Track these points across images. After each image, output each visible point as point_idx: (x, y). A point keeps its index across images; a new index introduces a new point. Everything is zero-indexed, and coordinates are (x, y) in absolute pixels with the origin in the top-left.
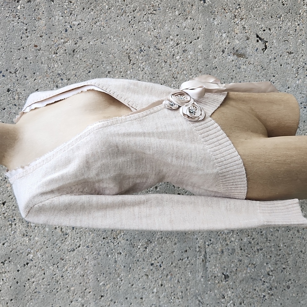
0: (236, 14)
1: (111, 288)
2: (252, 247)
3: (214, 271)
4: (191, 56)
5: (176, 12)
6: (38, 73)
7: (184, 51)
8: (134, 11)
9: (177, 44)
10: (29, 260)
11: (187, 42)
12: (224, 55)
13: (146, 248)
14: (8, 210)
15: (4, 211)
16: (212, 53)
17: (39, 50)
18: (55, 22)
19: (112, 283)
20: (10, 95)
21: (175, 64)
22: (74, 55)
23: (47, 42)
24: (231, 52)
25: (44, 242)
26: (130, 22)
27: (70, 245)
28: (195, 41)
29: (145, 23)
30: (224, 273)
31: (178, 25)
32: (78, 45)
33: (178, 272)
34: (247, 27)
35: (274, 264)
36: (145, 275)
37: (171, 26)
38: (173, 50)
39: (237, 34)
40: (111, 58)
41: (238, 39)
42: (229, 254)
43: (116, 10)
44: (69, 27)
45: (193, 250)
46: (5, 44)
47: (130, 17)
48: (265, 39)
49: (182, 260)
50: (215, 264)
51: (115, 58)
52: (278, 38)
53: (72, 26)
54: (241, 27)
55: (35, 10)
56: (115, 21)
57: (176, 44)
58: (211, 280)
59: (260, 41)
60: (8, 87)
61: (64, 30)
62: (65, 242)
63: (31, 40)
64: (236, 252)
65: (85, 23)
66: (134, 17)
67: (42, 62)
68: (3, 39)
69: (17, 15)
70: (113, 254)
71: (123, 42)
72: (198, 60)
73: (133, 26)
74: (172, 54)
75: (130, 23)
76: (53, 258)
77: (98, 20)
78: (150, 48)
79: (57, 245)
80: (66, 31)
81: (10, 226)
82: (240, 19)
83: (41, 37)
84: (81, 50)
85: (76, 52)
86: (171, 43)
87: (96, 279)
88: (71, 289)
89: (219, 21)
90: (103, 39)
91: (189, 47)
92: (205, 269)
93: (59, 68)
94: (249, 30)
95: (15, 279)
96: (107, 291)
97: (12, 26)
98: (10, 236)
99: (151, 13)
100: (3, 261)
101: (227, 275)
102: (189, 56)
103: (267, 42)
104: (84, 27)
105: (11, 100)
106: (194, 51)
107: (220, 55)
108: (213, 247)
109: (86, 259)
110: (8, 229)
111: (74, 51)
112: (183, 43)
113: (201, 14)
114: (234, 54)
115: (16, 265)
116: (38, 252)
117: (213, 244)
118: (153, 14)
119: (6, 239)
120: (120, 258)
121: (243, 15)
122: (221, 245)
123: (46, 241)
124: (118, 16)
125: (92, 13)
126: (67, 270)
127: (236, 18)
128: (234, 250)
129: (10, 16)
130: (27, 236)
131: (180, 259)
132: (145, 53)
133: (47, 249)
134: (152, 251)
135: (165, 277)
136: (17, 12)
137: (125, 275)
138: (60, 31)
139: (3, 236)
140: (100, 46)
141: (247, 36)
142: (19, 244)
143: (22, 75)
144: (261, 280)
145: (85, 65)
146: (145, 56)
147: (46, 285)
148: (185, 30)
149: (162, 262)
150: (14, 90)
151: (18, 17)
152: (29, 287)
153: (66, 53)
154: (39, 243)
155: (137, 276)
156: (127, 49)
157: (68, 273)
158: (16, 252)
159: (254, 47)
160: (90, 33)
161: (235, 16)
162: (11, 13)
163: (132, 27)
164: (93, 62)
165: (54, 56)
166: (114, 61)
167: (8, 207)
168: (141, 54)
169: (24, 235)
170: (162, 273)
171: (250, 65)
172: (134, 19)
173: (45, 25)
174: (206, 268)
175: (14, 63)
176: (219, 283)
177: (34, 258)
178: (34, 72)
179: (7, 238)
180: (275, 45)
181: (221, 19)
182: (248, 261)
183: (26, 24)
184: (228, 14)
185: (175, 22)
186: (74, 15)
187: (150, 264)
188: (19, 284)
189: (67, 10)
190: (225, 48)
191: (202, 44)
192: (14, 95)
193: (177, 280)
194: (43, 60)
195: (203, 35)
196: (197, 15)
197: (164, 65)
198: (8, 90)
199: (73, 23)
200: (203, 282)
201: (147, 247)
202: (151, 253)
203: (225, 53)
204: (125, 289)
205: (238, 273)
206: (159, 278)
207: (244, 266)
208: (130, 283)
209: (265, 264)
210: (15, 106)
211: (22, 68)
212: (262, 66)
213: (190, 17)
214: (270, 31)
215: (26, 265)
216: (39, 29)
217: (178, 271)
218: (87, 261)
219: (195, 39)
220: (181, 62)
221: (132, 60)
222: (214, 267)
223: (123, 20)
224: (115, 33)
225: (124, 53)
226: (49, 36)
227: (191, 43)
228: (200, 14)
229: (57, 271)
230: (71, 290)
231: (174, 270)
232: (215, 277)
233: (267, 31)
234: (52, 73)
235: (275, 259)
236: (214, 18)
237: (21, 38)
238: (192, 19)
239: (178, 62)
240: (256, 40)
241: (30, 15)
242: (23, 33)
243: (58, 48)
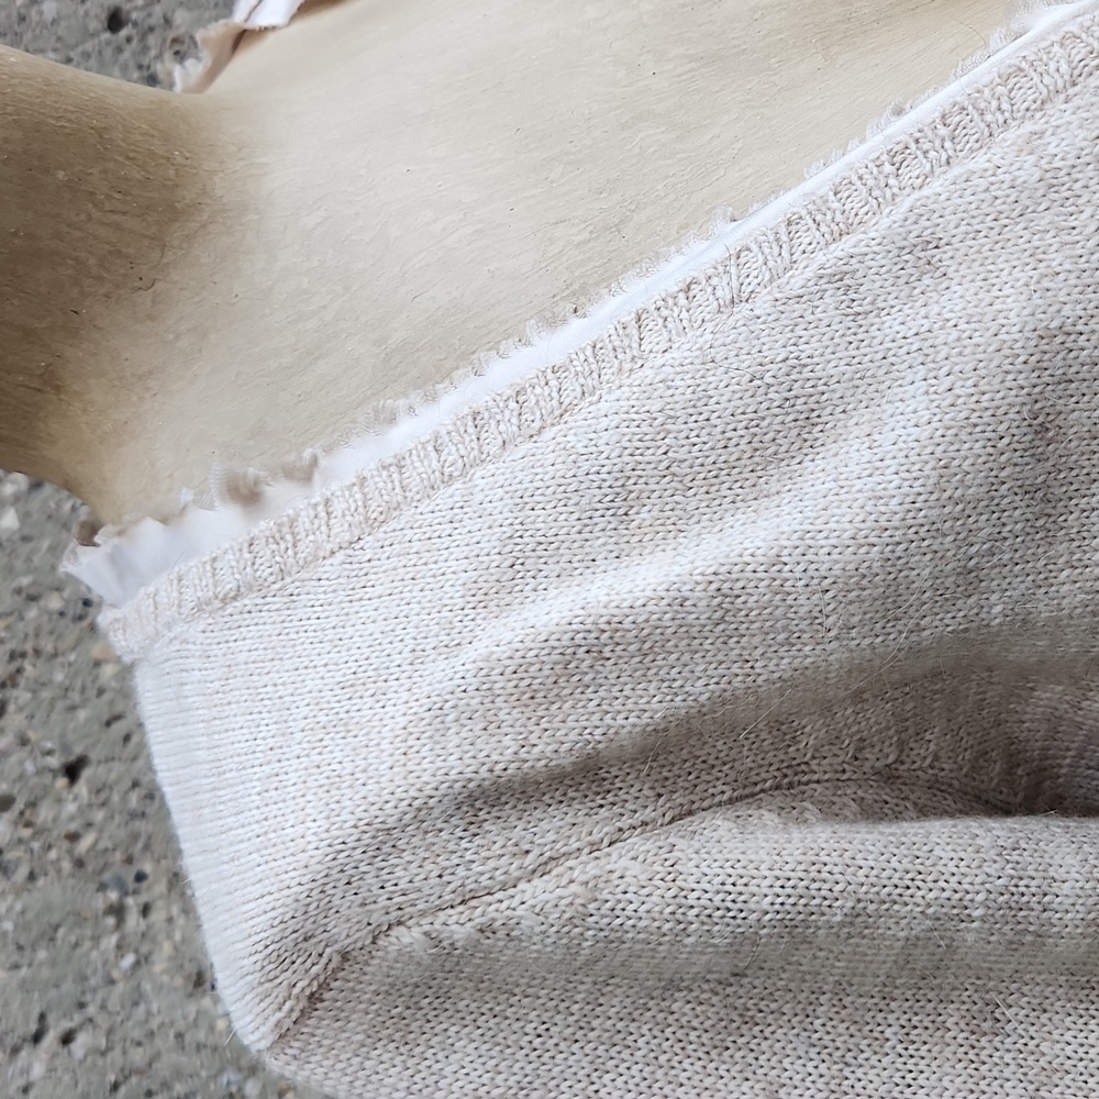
14: (99, 816)
15: (72, 818)
20: (127, 54)
98: (112, 982)
110: (96, 939)
139: (68, 987)
142: (165, 1042)
150: (152, 21)
167: (103, 796)
192: (153, 53)
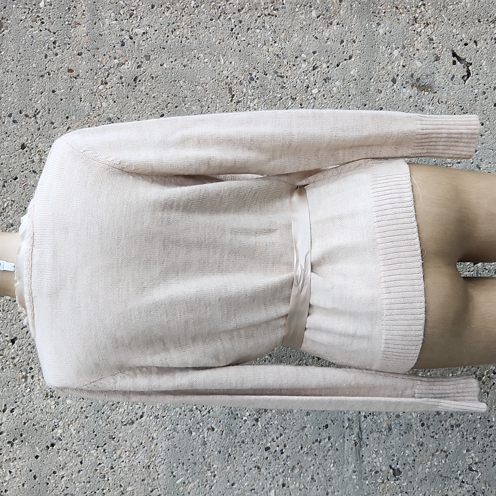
0: (417, 15)
1: (195, 489)
2: (441, 422)
3: (376, 463)
4: (338, 88)
5: (313, 12)
6: (74, 117)
7: (325, 80)
8: (239, 11)
9: (314, 68)
10: (55, 439)
11: (331, 64)
12: (395, 87)
13: (257, 420)
16: (375, 83)
17: (75, 78)
18: (103, 29)
19: (198, 481)
21: (309, 103)
22: (136, 86)
23: (89, 64)
24: (408, 82)
25: (82, 408)
26: (232, 30)
27: (126, 413)
28: (345, 62)
29: (258, 31)
30: (393, 467)
31: (317, 35)
32: (142, 69)
33: (312, 464)
34: (436, 38)
35: (481, 451)
36: (255, 467)
37: (304, 37)
38: (306, 77)
39: (418, 50)
40: (200, 92)
41: (419, 59)
42: (402, 433)
43: (209, 10)
44: (127, 37)
45: (338, 425)
46: (17, 66)
47: (233, 21)
48: (467, 60)
49: (320, 442)
50: (376, 450)
51: (207, 92)
52: (490, 57)
53: (132, 36)
54: (426, 39)
55: (69, 9)
56: (206, 28)
57: (312, 68)
58: (369, 478)
59: (458, 63)
60: (23, 140)
61: (118, 43)
62: (117, 409)
63: (63, 61)
64: (414, 429)
65: (156, 31)
66: (241, 22)
67: (81, 98)
68: (15, 59)
69: (38, 16)
70: (201, 430)
71: (220, 64)
72: (350, 96)
73: (238, 36)
74: (304, 86)
75: (233, 32)
76: (96, 435)
77: (178, 26)
78: (266, 75)
79: (103, 413)
80: (123, 45)
81: (23, 380)
82: (424, 24)
83: (79, 54)
84: (148, 78)
85: (140, 81)
86: (304, 66)
87: (170, 474)
88: (127, 490)
89: (388, 28)
90: (186, 60)
91: (334, 72)
92: (360, 458)
93: (110, 108)
94: (440, 43)
95: (31, 471)
96: (189, 493)
97: (30, 36)
99: (269, 14)
100: (11, 440)
101: (398, 469)
102: (335, 89)
103: (471, 64)
104: (154, 38)
105: (27, 164)
106: (344, 80)
107: (389, 87)
108: (373, 420)
109: (153, 438)
111: (135, 80)
112: (325, 66)
113: (355, 16)
114: (412, 86)
115: (32, 447)
116: (71, 425)
117: (373, 415)
118: (273, 16)
119: (16, 402)
120: (211, 438)
121: (430, 18)
122: (388, 417)
123: (85, 406)
124: (212, 20)
125: (167, 14)
126: (120, 457)
127: (416, 22)
128: (409, 426)
129: (26, 18)
130: (52, 397)
131: (317, 440)
132: (257, 83)
133: (86, 420)
134: (267, 426)
135: (289, 472)
136: (38, 12)
137: (219, 466)
138: (112, 46)
140: (181, 71)
141: (435, 54)
143: (46, 120)
144: (457, 478)
145: (154, 104)
146: (258, 88)
147: (84, 482)
148: (328, 43)
149: (285, 446)
151: (41, 20)
152: (54, 485)
153: (122, 83)
154: (72, 410)
155: (240, 469)
156: (227, 77)
157: (123, 461)
158: (34, 425)
159: (447, 73)
160: (164, 48)
161: (415, 19)
162: (28, 13)
163: (237, 38)
164: (169, 99)
165: (101, 87)
166: (205, 97)
168: (251, 86)
169: (47, 396)
170: (285, 464)
171: (440, 105)
172: (240, 25)
173: (87, 35)
174: (361, 457)
175: (33, 99)
176: (383, 482)
177: (65, 435)
178: (67, 115)
179: (17, 400)
180: (485, 69)
181: (391, 24)
182: (435, 445)
183: (55, 33)
184: (403, 15)
185: (311, 29)
186: (137, 17)
187: (263, 448)
188: (37, 479)
189: (125, 8)
190: (398, 75)
191: (357, 68)
193: (310, 477)
194: (83, 95)
195: (360, 52)
196: (350, 18)
197: (290, 104)
198: (23, 147)
199: (134, 31)
200: (355, 481)
201: (259, 419)
202: (266, 428)
203: (397, 83)
204: (219, 490)
205: (416, 467)
206: (280, 473)
207: (428, 453)
208: (228, 481)
209: (465, 452)
210: (33, 174)
211: (46, 107)
212: (461, 106)
213: (336, 20)
214: (476, 45)
215: (51, 448)
216: (77, 42)
217: (311, 460)
218: (155, 441)
219: (345, 60)
220: (320, 99)
221: (236, 96)
222: (374, 456)
223: (221, 25)
224: (207, 48)
225: (222, 84)
226: (93, 54)
227: (338, 66)
228: (354, 16)
229: (104, 458)
230: (127, 492)
231: (305, 459)
232: (377, 472)
233: (471, 45)
234: (97, 117)
235: (481, 442)
236: (378, 23)
237: (46, 57)
238: (341, 25)
239: (315, 98)
240: (451, 61)
241: (61, 18)
242: (49, 48)
243: (109, 74)
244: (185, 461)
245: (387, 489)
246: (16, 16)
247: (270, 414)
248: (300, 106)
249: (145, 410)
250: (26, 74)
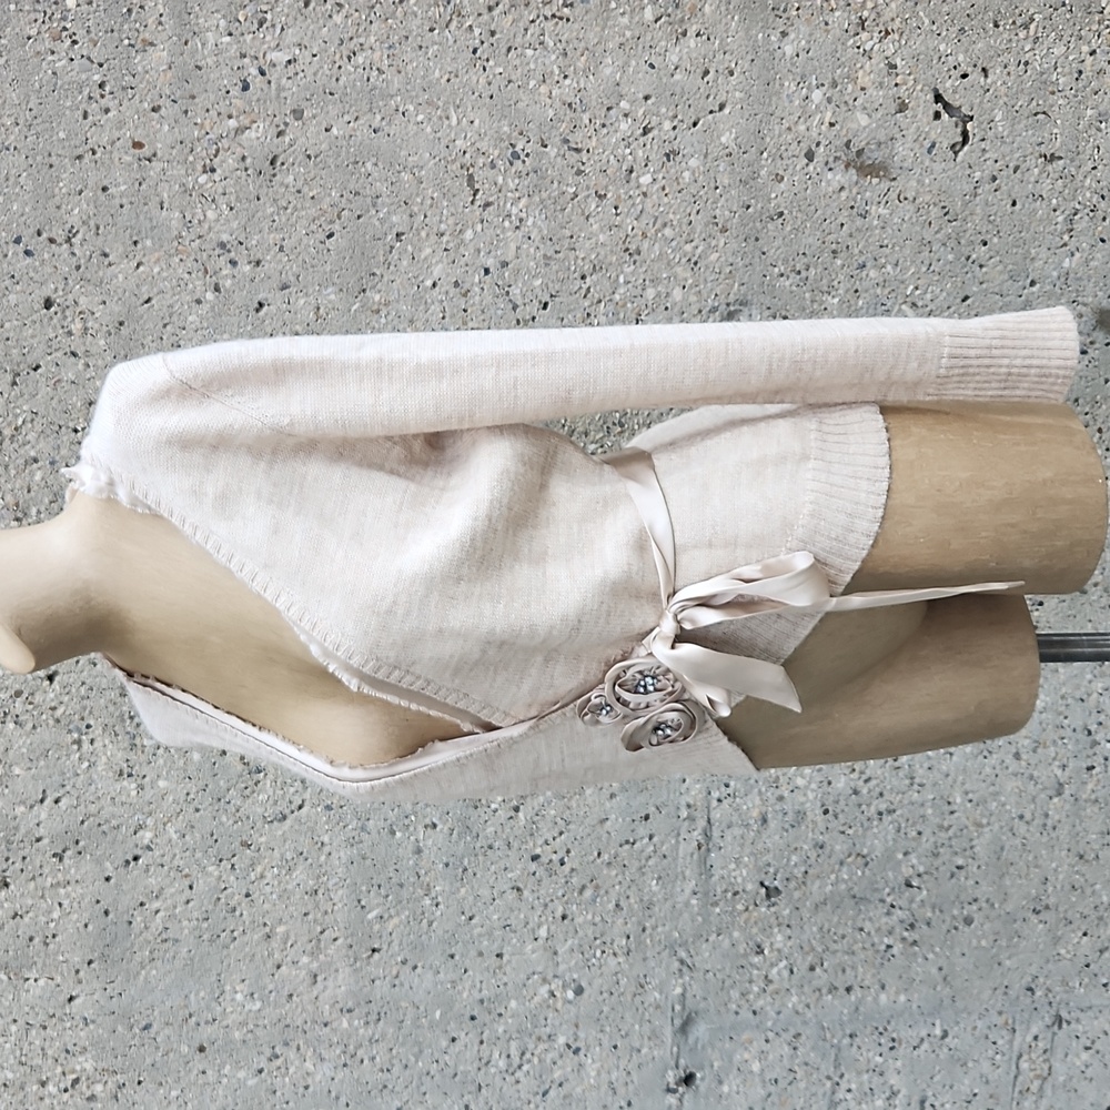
0: (866, 14)
1: (402, 927)
2: (860, 805)
3: (735, 878)
4: (693, 173)
5: (646, 10)
6: (149, 243)
7: (668, 155)
8: (490, 9)
9: (646, 131)
10: (142, 848)
11: (682, 121)
12: (811, 167)
13: (517, 809)
14: (66, 699)
15: (52, 700)
16: (769, 161)
17: (149, 160)
18: (203, 54)
19: (407, 913)
20: (55, 320)
21: (633, 204)
22: (274, 175)
23: (176, 130)
24: (836, 158)
25: (188, 794)
26: (475, 51)
27: (271, 802)
28: (710, 116)
29: (529, 52)
30: (766, 883)
31: (653, 61)
32: (287, 139)
33: (617, 880)
34: (904, 63)
35: (930, 854)
36: (513, 888)
37: (627, 64)
38: (628, 151)
39: (863, 89)
40: (407, 186)
41: (865, 108)
42: (787, 826)
43: (425, 8)
44: (254, 71)
45: (668, 814)
46: (26, 137)
47: (477, 31)
48: (963, 109)
49: (633, 844)
50: (737, 856)
51: (422, 186)
52: (1013, 102)
53: (265, 68)
54: (882, 65)
55: (129, 10)
56: (421, 47)
57: (641, 130)
58: (721, 903)
59: (945, 116)
60: (48, 291)
61: (236, 85)
62: (255, 795)
63: (121, 124)
64: (809, 819)
65: (314, 56)
66: (493, 33)
67: (162, 204)
68: (21, 122)
69: (65, 29)
70: (411, 829)
71: (449, 126)
72: (717, 188)
73: (488, 65)
74: (624, 168)
75: (477, 55)
76: (216, 841)
77: (361, 45)
78: (546, 146)
79: (229, 803)
80: (246, 87)
81: (75, 747)
82: (880, 32)
83: (154, 110)
84: (301, 157)
85: (283, 164)
86: (624, 126)
87: (356, 903)
88: (278, 930)
89: (803, 42)
90: (378, 117)
91: (687, 140)
92: (706, 869)
93: (222, 221)
94: (909, 74)
95: (98, 902)
96: (391, 934)
97: (50, 72)
98: (78, 775)
99: (554, 16)
100: (60, 852)
101: (776, 888)
102: (687, 174)
103: (971, 118)
104: (309, 72)
105: (59, 338)
106: (706, 156)
107: (798, 168)
108: (734, 805)
109: (322, 843)
110: (68, 755)
111: (272, 163)
112: (667, 125)
113: (736, 18)
114: (847, 166)
115: (99, 862)
116: (169, 824)
117: (735, 797)
118: (561, 19)
119: (63, 786)
120: (431, 841)
121: (893, 20)
122: (762, 800)
123: (194, 790)
124: (432, 30)
125: (338, 19)
126: (262, 877)
127: (863, 29)
128: (801, 815)
129: (39, 33)
130: (130, 775)
131: (627, 842)
132: (527, 163)
133: (198, 815)
134: (536, 818)
135: (576, 894)
136: (64, 19)
137: (447, 889)
138: (224, 91)
139: (56, 778)
140: (368, 142)
141: (899, 98)
142: (106, 801)
143: (92, 249)
144: (883, 901)
145: (313, 212)
146: (527, 175)
147: (198, 919)
148: (677, 77)
149: (568, 852)
150: (67, 303)
151: (71, 37)
152: (143, 925)
153: (246, 169)
154: (171, 799)
155: (485, 893)
156: (465, 152)
157: (268, 884)
158: (99, 825)
159: (921, 138)
160: (331, 94)
161: (862, 22)
162: (44, 22)
163: (484, 69)
164: (344, 200)
165: (203, 179)
166: (417, 195)
167: (67, 690)
168: (513, 170)
169: (121, 774)
170: (567, 882)
171: (901, 205)
172: (493, 40)
173: (170, 68)
174: (708, 867)
175: (64, 206)
176: (747, 909)
177: (158, 841)
178: (135, 238)
179: (66, 782)
180: (1000, 129)
181: (811, 35)
182: (845, 847)
183: (101, 65)
184: (837, 14)
185: (640, 47)
186: (273, 26)
187: (527, 857)
188: (111, 916)
189: (248, 8)
190: (818, 144)
191: (734, 131)
192: (69, 319)
193: (614, 903)
194: (165, 195)
195: (742, 95)
196: (724, 21)
197: (593, 206)
198: (48, 304)
199: (268, 57)
200: (696, 909)
201: (521, 807)
202: (534, 823)
203: (815, 160)
204: (447, 929)
205: (809, 883)
206: (557, 898)
207: (833, 861)
208: (463, 913)
209: (900, 856)
210: (73, 358)
211: (92, 223)
212: (944, 207)
213: (694, 27)
214: (986, 76)
215: (132, 863)
216: (148, 82)
217: (617, 875)
218: (327, 849)
219: (711, 112)
220: (655, 197)
221: (481, 192)
222: (733, 866)
223: (451, 42)
224: (421, 93)
225: (454, 167)
226: (184, 108)
227: (695, 124)
228: (733, 18)
229: (232, 878)
230: (276, 934)
231: (605, 872)
232: (736, 893)
233: (976, 76)
234: (198, 241)
235: (932, 840)
236: (782, 33)
237: (85, 117)
238: (705, 37)
239: (645, 194)
240: (931, 113)
241: (112, 31)
242: (90, 98)
243: (218, 151)
244: (382, 879)
245: (752, 920)
246: (17, 30)
247: (541, 799)
248: (614, 211)
249: (307, 796)
250: (46, 154)
